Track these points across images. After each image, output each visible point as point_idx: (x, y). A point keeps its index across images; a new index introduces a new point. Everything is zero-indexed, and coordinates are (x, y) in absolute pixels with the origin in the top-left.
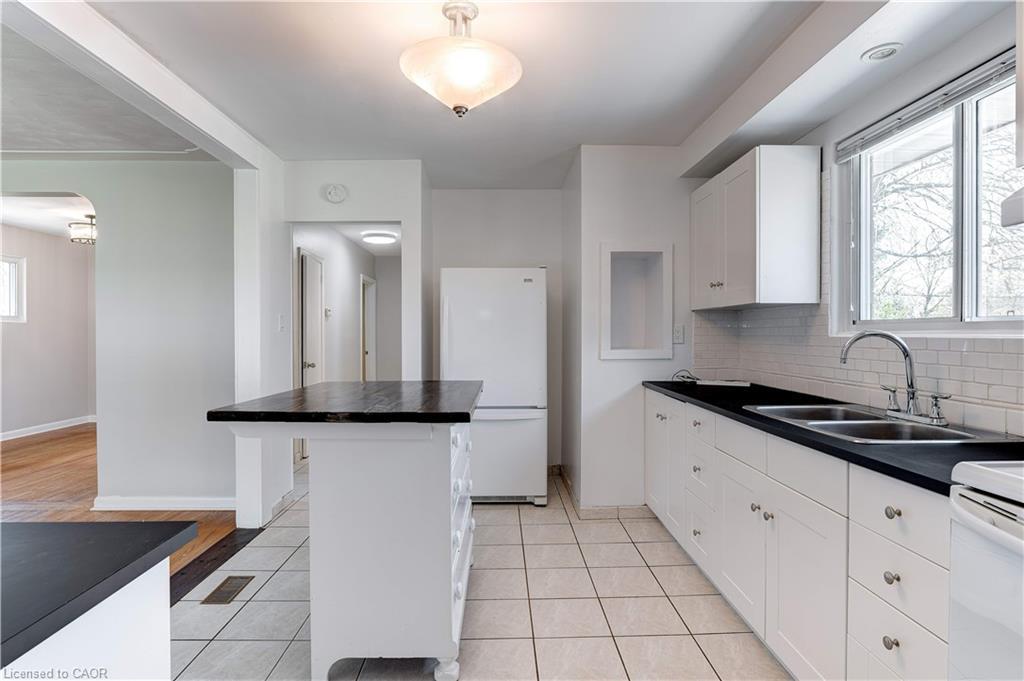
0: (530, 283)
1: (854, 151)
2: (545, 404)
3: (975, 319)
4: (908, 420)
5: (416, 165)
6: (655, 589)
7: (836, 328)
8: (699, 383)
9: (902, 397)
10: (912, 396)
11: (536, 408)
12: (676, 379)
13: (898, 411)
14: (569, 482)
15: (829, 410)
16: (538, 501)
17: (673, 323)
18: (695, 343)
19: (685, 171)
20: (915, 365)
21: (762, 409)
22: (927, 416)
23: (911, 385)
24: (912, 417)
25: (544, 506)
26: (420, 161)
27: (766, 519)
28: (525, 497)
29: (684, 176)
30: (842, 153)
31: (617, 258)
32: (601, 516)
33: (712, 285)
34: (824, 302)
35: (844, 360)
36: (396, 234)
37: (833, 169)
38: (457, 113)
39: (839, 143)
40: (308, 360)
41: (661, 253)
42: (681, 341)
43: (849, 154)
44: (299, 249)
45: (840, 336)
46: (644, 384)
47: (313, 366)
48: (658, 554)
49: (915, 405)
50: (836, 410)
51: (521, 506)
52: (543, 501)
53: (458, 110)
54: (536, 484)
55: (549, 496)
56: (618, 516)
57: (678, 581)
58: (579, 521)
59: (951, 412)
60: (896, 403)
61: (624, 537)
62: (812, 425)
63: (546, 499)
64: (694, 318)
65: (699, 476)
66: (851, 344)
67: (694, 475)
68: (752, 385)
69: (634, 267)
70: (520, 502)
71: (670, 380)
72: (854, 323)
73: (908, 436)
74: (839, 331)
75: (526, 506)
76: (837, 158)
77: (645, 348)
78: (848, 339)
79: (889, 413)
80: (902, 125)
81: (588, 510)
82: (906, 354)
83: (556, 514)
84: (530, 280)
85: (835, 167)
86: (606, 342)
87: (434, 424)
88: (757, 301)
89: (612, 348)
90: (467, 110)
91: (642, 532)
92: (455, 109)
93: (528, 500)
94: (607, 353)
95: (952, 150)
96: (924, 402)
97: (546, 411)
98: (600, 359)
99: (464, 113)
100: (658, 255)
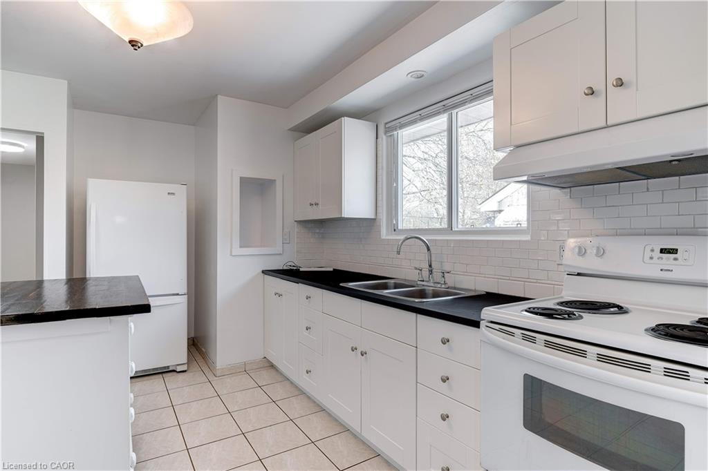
0: (172, 196)
1: (396, 130)
2: (186, 291)
3: (456, 229)
4: (430, 287)
5: (63, 85)
6: (282, 417)
7: (384, 233)
8: (301, 270)
9: (426, 273)
10: (431, 272)
11: (178, 294)
12: (285, 268)
13: (423, 281)
14: (203, 349)
15: (386, 283)
16: (179, 369)
17: (283, 229)
18: (297, 243)
19: (291, 127)
20: (432, 255)
21: (351, 285)
22: (439, 283)
23: (430, 266)
24: (432, 285)
25: (185, 371)
26: (66, 82)
27: (362, 355)
28: (168, 367)
29: (290, 130)
30: (388, 130)
31: (244, 182)
32: (233, 371)
33: (311, 205)
34: (378, 217)
35: (399, 253)
36: (25, 145)
37: (383, 138)
38: (133, 46)
39: (386, 123)
41: (275, 180)
42: (288, 242)
43: (393, 131)
45: (387, 238)
46: (263, 272)
48: (279, 391)
49: (432, 277)
50: (390, 283)
51: (164, 375)
52: (185, 368)
53: (133, 43)
54: (178, 354)
55: (188, 363)
56: (245, 369)
57: (296, 407)
58: (216, 378)
59: (451, 280)
60: (422, 277)
61: (253, 384)
62: (385, 292)
63: (186, 365)
64: (296, 225)
65: (309, 333)
66: (402, 243)
67: (306, 333)
68: (334, 269)
69: (255, 189)
70: (164, 372)
71: (281, 268)
72: (395, 230)
73: (431, 295)
74: (387, 235)
75: (170, 374)
76: (386, 132)
77: (261, 246)
78: (400, 240)
79: (419, 283)
80: (422, 118)
81: (223, 369)
82: (428, 249)
83: (195, 376)
84: (173, 194)
85: (384, 137)
86: (236, 242)
87: (111, 317)
88: (343, 216)
89: (241, 247)
90: (142, 45)
91: (265, 377)
92: (130, 42)
93: (171, 369)
94: (237, 250)
95: (446, 133)
96: (437, 276)
97: (186, 296)
98: (231, 255)
99: (139, 47)
100: (273, 182)
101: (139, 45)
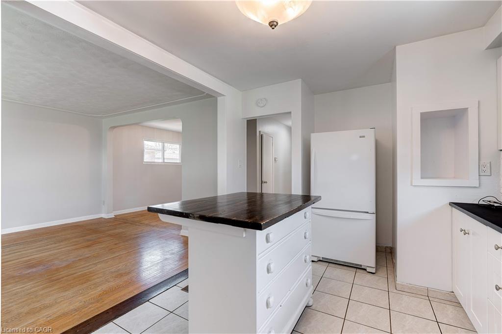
0: (363, 139)
2: (374, 211)
11: (368, 213)
12: (482, 203)
16: (369, 270)
17: (479, 160)
25: (374, 273)
26: (301, 79)
28: (361, 265)
32: (413, 291)
40: (264, 180)
41: (467, 108)
42: (488, 174)
44: (260, 131)
46: (450, 204)
47: (266, 182)
51: (358, 270)
52: (373, 271)
53: (273, 24)
54: (369, 259)
56: (428, 295)
58: (395, 291)
61: (430, 314)
63: (374, 269)
70: (358, 268)
71: (477, 203)
75: (362, 271)
77: (454, 178)
81: (403, 285)
83: (379, 281)
84: (364, 137)
86: (417, 173)
89: (422, 178)
91: (448, 314)
93: (363, 267)
94: (418, 181)
97: (375, 215)
98: (412, 185)
99: (275, 26)
100: (465, 110)
101: (275, 23)
